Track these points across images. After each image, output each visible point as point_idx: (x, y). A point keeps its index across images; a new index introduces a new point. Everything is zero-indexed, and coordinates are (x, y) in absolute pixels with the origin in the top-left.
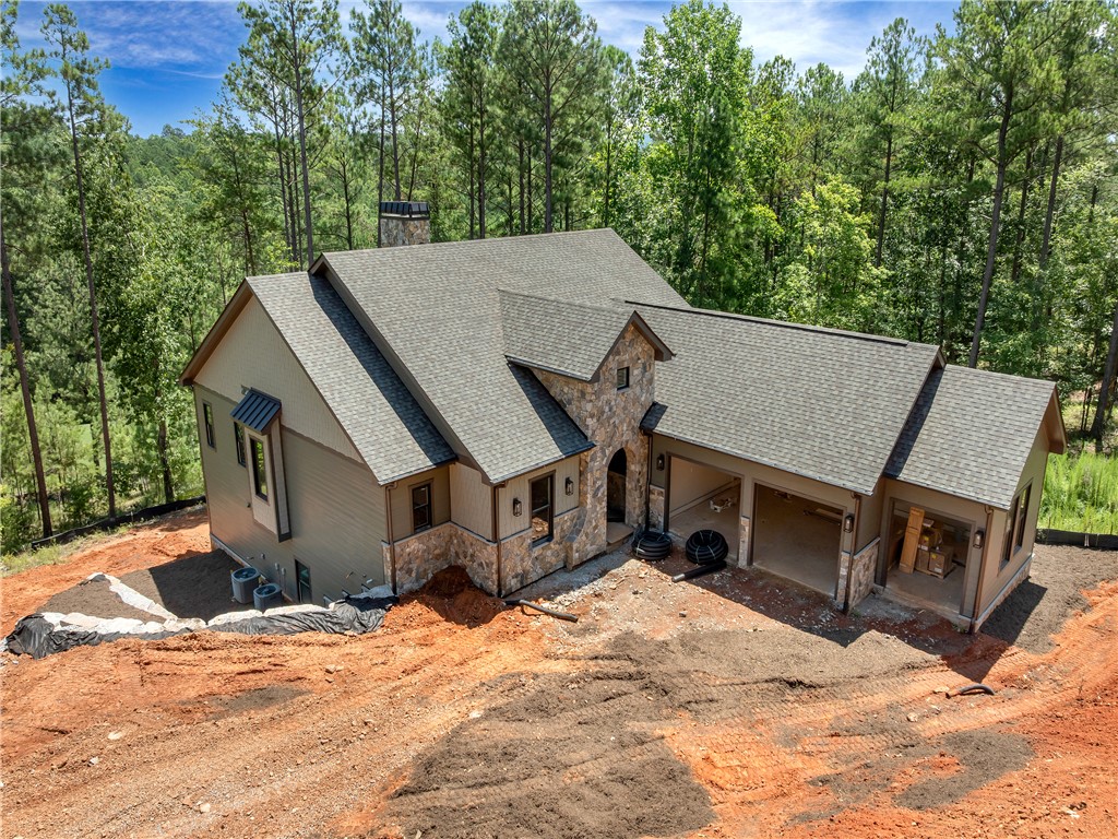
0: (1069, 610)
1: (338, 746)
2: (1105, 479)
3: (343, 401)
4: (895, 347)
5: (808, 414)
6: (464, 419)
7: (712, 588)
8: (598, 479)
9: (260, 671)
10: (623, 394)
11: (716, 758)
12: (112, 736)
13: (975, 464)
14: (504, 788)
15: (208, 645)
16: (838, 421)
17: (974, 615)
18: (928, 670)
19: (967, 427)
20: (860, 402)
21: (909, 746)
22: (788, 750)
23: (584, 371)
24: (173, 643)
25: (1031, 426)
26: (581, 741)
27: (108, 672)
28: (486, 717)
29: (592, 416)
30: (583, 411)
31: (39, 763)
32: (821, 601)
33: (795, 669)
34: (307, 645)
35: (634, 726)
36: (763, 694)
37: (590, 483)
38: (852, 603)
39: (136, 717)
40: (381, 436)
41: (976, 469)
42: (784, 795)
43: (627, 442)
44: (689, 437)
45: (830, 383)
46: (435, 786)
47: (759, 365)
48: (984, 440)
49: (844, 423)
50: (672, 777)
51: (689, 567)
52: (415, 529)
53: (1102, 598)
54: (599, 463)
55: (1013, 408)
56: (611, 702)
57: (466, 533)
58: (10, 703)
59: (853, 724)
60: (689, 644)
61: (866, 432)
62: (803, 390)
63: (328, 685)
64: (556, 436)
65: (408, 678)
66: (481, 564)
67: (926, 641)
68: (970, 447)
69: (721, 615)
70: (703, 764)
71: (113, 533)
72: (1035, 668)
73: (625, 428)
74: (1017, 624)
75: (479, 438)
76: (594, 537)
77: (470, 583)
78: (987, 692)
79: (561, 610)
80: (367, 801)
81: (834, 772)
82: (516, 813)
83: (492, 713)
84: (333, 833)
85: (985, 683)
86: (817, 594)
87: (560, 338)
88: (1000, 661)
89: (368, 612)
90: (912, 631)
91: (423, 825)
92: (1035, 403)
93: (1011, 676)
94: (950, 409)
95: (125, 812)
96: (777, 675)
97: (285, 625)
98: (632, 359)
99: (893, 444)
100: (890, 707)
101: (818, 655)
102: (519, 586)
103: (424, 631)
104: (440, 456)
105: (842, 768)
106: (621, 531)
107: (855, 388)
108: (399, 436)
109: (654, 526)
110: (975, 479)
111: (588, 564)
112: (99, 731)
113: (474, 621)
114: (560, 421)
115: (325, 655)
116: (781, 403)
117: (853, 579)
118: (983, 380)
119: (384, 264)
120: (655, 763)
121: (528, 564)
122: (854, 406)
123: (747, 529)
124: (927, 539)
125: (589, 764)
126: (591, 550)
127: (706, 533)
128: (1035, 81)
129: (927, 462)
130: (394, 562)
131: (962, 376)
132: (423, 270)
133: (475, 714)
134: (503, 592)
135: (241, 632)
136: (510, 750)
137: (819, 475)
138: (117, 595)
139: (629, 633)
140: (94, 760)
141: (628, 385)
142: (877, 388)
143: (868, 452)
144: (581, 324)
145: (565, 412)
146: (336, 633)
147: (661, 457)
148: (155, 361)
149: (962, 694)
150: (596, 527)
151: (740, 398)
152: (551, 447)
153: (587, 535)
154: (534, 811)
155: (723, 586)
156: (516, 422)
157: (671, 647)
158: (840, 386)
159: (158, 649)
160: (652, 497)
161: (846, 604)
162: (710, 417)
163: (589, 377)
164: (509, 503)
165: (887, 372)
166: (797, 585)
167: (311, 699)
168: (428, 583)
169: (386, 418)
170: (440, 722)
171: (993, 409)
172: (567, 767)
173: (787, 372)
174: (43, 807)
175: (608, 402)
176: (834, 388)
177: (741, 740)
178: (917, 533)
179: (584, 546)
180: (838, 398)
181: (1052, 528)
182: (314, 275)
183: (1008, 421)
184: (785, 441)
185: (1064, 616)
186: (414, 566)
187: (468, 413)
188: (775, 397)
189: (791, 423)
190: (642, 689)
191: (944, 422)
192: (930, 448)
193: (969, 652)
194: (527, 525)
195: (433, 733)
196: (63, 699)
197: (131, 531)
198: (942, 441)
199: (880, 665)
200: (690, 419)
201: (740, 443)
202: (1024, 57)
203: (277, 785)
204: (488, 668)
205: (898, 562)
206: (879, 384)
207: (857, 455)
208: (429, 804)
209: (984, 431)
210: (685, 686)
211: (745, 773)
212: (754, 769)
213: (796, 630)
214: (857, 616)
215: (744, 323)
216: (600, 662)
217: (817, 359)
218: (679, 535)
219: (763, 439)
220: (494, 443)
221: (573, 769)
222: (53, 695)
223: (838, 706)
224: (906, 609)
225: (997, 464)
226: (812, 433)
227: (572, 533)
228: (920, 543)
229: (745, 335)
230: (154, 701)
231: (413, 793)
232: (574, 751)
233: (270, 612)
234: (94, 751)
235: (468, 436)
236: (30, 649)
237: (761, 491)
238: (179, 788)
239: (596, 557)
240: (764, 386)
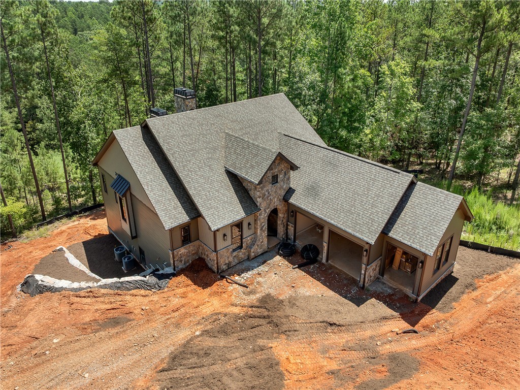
0: (466, 290)
1: (141, 347)
2: (506, 217)
3: (152, 190)
4: (395, 173)
5: (353, 201)
6: (203, 200)
7: (308, 273)
8: (263, 222)
9: (116, 309)
10: (275, 186)
11: (291, 359)
12: (55, 341)
13: (422, 232)
14: (203, 369)
15: (96, 296)
16: (365, 207)
17: (418, 296)
18: (393, 320)
19: (422, 214)
20: (376, 199)
21: (373, 358)
22: (322, 356)
23: (255, 179)
24: (82, 293)
25: (449, 217)
26: (237, 348)
27: (56, 308)
28: (202, 335)
29: (260, 197)
30: (256, 194)
31: (27, 353)
32: (354, 282)
33: (334, 316)
34: (136, 296)
35: (261, 342)
36: (318, 329)
37: (259, 224)
38: (366, 285)
39: (65, 331)
40: (168, 207)
41: (422, 235)
42: (315, 378)
43: (277, 206)
44: (303, 207)
45: (364, 188)
46: (175, 368)
47: (336, 174)
48: (428, 222)
49: (367, 208)
50: (271, 366)
51: (301, 261)
52: (183, 244)
53: (485, 283)
54: (263, 217)
55: (443, 207)
56: (254, 329)
57: (205, 246)
58: (18, 323)
59: (353, 345)
60: (292, 302)
61: (376, 214)
62: (353, 190)
63: (141, 316)
64: (244, 206)
65: (174, 314)
66: (210, 259)
67: (395, 305)
68: (421, 224)
69: (309, 287)
70: (285, 360)
71: (70, 219)
72: (439, 321)
73: (276, 200)
74: (438, 298)
75: (209, 209)
76: (262, 246)
77: (207, 265)
78: (415, 332)
79: (242, 281)
80: (149, 373)
81: (339, 368)
82: (205, 381)
83: (205, 333)
84: (133, 388)
85: (416, 328)
86: (353, 278)
87: (247, 161)
88: (426, 317)
89: (162, 281)
90: (390, 299)
91: (167, 386)
92: (452, 206)
93: (427, 325)
94: (416, 204)
95: (56, 377)
96: (326, 319)
97: (128, 286)
98: (279, 171)
99: (386, 221)
100: (371, 338)
101: (347, 310)
102: (227, 268)
103: (184, 289)
104: (193, 215)
105: (342, 366)
106: (275, 242)
107: (374, 192)
108: (176, 206)
109: (290, 239)
110: (420, 240)
111: (258, 257)
112: (50, 338)
113: (205, 285)
114: (246, 198)
115: (142, 301)
116: (343, 195)
117: (367, 276)
118: (432, 191)
119: (173, 123)
120: (265, 360)
121: (231, 259)
122: (373, 200)
123: (326, 247)
124: (404, 256)
125: (239, 359)
126: (260, 251)
127: (310, 245)
128: (495, 19)
129: (402, 229)
130: (174, 258)
131: (424, 188)
132: (191, 124)
133: (198, 333)
134: (220, 271)
135: (110, 289)
136: (208, 352)
137: (353, 232)
138: (67, 259)
139: (268, 295)
140: (47, 352)
141: (277, 182)
142: (384, 193)
143: (375, 224)
144: (256, 155)
145: (249, 194)
146: (148, 290)
147: (292, 212)
148: (86, 144)
149: (404, 332)
150: (262, 242)
151: (326, 190)
152: (240, 212)
153: (258, 246)
154: (212, 381)
155: (314, 272)
156: (226, 200)
157: (284, 303)
158: (369, 190)
159: (77, 297)
160: (289, 227)
161: (364, 285)
162: (312, 198)
163: (257, 183)
164: (222, 236)
165: (389, 185)
166: (345, 273)
167: (134, 323)
168: (189, 265)
169: (171, 197)
170: (183, 336)
171: (434, 207)
172: (229, 360)
173: (347, 180)
174: (27, 374)
175: (267, 191)
176: (365, 190)
177: (304, 350)
178: (401, 253)
179: (256, 250)
180: (367, 196)
181: (475, 241)
182: (143, 127)
183: (439, 214)
184: (342, 214)
185: (463, 293)
186: (183, 259)
187: (205, 197)
188: (340, 192)
189: (345, 205)
190: (268, 323)
191: (412, 210)
192: (404, 222)
193: (412, 312)
194: (230, 244)
195: (179, 342)
196: (38, 321)
197: (78, 219)
198: (410, 219)
199: (372, 316)
200: (304, 198)
201: (323, 212)
202: (490, 7)
203: (115, 365)
204: (207, 310)
205: (392, 265)
206: (385, 191)
207: (370, 224)
208: (172, 376)
209: (428, 217)
210: (286, 323)
211: (301, 366)
212: (306, 364)
213: (340, 296)
214: (368, 290)
215: (332, 152)
216: (254, 309)
217: (361, 175)
218: (300, 244)
219: (333, 212)
220: (215, 211)
221: (231, 362)
222: (35, 319)
223: (349, 335)
224: (391, 288)
225: (431, 234)
226: (353, 212)
227: (251, 245)
228: (402, 257)
229: (332, 158)
230: (73, 323)
231: (166, 371)
232: (234, 353)
233: (123, 279)
234: (48, 348)
235: (204, 208)
236: (30, 291)
237: (332, 233)
238: (78, 366)
239: (262, 254)
240: (337, 185)
